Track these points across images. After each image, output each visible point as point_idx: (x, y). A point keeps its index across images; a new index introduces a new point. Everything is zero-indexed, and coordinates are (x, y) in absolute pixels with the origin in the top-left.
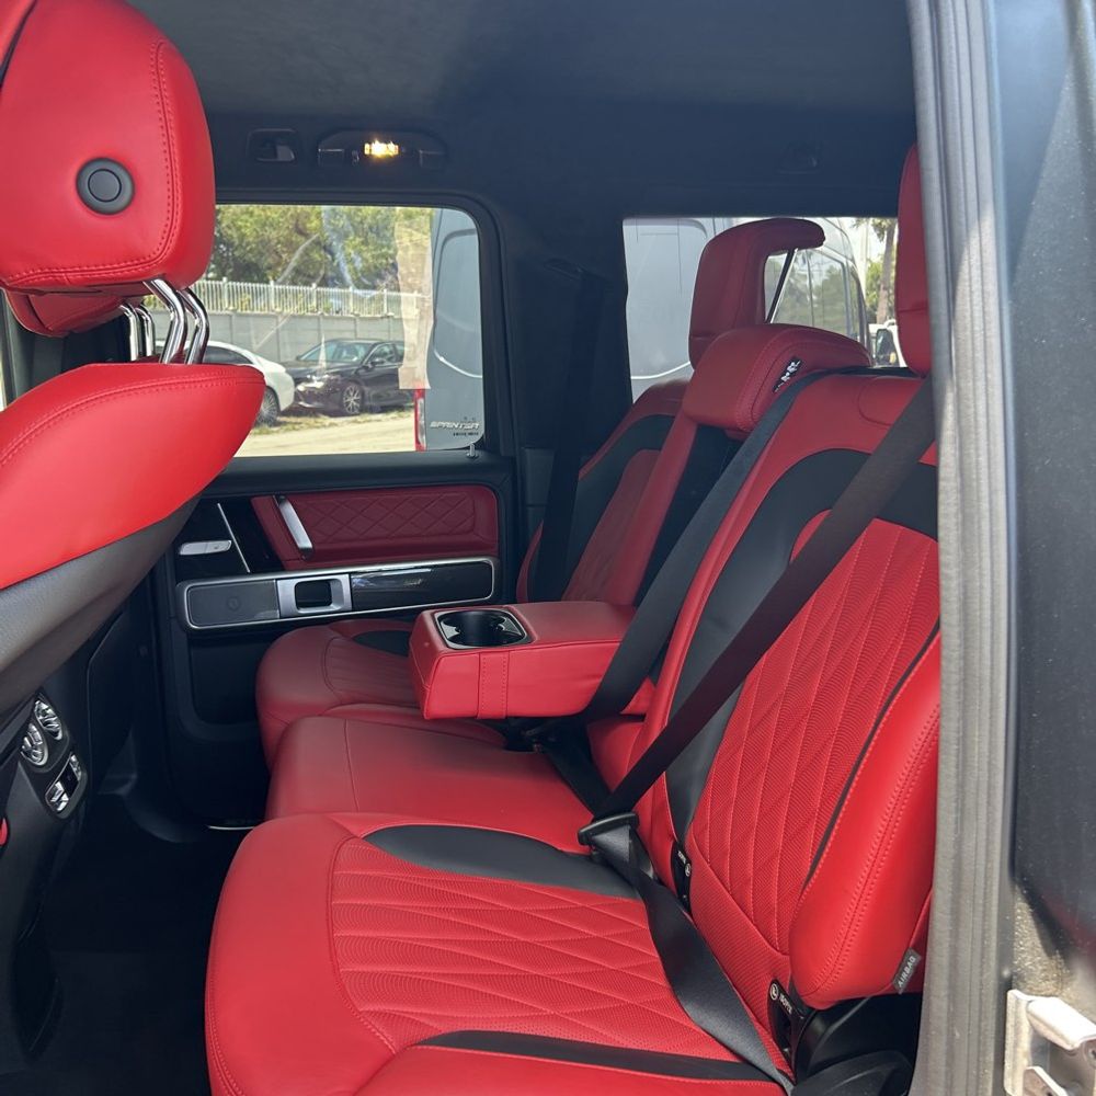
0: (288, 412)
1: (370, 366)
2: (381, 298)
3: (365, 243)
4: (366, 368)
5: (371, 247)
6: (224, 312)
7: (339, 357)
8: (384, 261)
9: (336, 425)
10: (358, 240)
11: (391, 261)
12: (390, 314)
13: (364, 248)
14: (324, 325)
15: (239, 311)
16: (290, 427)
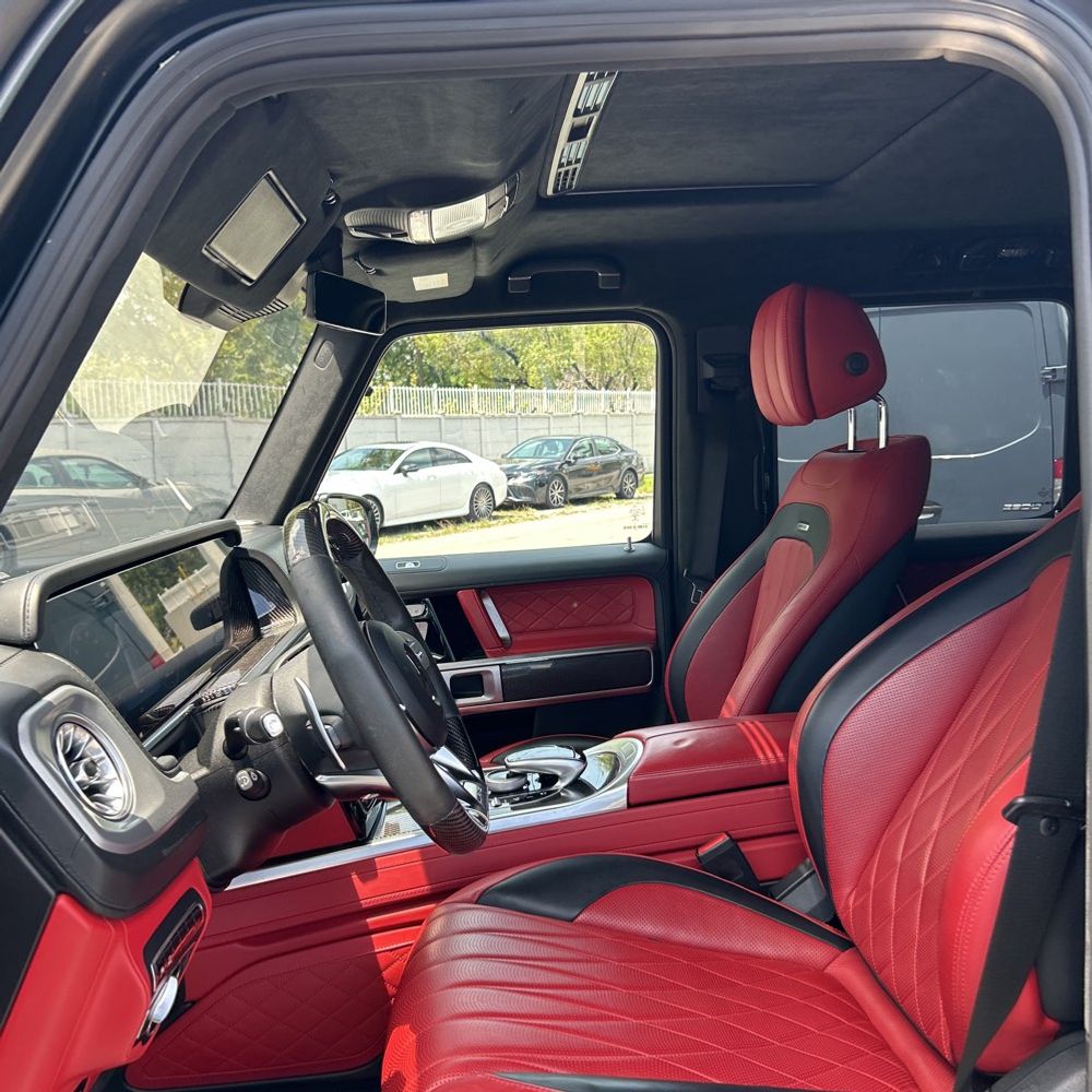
0: (503, 507)
1: (573, 461)
2: (572, 397)
3: (548, 346)
4: (569, 463)
5: (554, 349)
6: (435, 416)
7: (540, 453)
8: (566, 362)
9: (546, 517)
10: (542, 344)
11: (573, 362)
12: (580, 411)
13: (547, 351)
14: (523, 425)
15: (447, 414)
16: (506, 519)
